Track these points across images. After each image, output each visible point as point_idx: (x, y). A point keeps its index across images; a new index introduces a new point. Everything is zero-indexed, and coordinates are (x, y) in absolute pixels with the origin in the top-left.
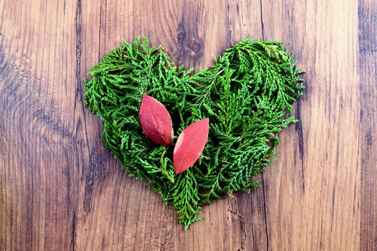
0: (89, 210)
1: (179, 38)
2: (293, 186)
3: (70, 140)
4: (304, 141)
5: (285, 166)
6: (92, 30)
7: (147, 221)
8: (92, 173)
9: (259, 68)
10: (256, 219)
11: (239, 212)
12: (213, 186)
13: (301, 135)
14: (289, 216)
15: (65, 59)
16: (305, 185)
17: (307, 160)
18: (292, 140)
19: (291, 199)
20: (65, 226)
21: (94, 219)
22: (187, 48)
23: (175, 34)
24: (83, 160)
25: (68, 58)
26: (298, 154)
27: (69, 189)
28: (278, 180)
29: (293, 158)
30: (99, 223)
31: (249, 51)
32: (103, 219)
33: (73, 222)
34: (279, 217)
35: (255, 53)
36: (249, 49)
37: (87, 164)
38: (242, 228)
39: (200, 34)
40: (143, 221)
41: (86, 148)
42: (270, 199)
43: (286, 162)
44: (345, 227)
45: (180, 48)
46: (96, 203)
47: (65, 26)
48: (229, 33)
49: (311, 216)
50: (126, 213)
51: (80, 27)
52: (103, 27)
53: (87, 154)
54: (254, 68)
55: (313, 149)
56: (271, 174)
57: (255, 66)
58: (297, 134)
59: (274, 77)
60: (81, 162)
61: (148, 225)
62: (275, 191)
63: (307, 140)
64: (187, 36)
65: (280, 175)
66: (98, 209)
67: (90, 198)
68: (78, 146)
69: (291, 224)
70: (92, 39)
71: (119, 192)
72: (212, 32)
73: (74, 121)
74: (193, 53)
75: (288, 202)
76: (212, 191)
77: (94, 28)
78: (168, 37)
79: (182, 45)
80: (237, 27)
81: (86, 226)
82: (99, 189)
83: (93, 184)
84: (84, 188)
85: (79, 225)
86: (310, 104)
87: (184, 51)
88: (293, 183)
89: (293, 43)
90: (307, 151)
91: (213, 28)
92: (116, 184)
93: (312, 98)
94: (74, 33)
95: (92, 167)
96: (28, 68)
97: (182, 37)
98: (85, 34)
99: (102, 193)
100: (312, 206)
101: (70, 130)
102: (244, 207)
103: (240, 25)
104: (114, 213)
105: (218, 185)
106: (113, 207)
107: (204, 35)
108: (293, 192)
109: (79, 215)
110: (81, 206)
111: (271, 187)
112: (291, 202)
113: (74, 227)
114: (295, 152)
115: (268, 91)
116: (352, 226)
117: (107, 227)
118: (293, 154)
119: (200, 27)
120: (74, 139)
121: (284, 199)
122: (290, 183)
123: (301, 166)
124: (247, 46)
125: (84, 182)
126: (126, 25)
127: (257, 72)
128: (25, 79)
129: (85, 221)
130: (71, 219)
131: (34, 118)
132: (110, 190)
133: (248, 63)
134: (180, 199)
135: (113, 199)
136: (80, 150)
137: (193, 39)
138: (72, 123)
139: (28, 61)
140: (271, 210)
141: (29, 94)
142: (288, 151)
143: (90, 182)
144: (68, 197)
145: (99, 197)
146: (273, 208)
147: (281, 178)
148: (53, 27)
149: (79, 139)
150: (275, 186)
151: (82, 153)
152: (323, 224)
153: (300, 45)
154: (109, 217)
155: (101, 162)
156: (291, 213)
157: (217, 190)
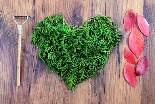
0: (36, 83)
1: (73, 16)
2: (115, 75)
3: (29, 55)
4: (120, 58)
5: (112, 67)
6: (39, 12)
7: (58, 88)
8: (37, 68)
9: (102, 27)
10: (101, 88)
11: (94, 85)
12: (82, 75)
13: (119, 56)
14: (114, 87)
15: (28, 23)
16: (120, 75)
17: (121, 65)
18: (115, 57)
19: (114, 80)
20: (26, 89)
21: (37, 86)
22: (76, 21)
23: (72, 15)
24: (34, 63)
25: (29, 23)
26: (118, 63)
27: (28, 75)
28: (110, 73)
29: (116, 64)
30: (39, 88)
31: (98, 20)
32: (41, 86)
33: (29, 87)
34: (110, 87)
35: (101, 21)
36: (98, 19)
37: (36, 65)
38: (95, 91)
39: (81, 15)
40: (57, 87)
41: (36, 58)
42: (106, 80)
43: (113, 65)
44: (135, 92)
45: (73, 20)
46: (39, 80)
47: (28, 10)
48: (93, 15)
49: (122, 87)
50: (50, 84)
51: (34, 11)
52: (43, 11)
53: (36, 61)
54: (100, 27)
55: (123, 61)
56: (107, 70)
57: (100, 26)
58: (117, 55)
59: (107, 31)
60: (33, 64)
61: (59, 89)
62: (108, 77)
63: (121, 57)
64: (76, 16)
65: (110, 71)
66: (39, 82)
67: (36, 78)
68: (33, 57)
69: (114, 90)
70: (39, 15)
71: (48, 76)
72: (86, 14)
73: (31, 48)
74: (78, 23)
75: (113, 81)
76: (82, 77)
77: (40, 11)
78: (69, 16)
79: (74, 19)
80: (96, 13)
81: (34, 89)
82: (40, 75)
83: (38, 73)
84: (34, 74)
85: (32, 89)
86: (123, 44)
87: (75, 21)
88: (115, 74)
89: (117, 19)
90: (121, 62)
91: (86, 13)
92: (47, 73)
93: (124, 41)
94: (32, 13)
95: (38, 66)
96: (13, 26)
97: (74, 16)
98: (36, 14)
99: (41, 76)
100: (123, 83)
101: (29, 51)
102: (96, 83)
103: (97, 12)
104: (46, 84)
105: (84, 74)
106: (45, 82)
107: (83, 15)
108: (115, 78)
109: (32, 85)
110: (33, 81)
111: (107, 75)
112: (114, 81)
113: (29, 89)
114: (117, 62)
115: (105, 36)
116: (138, 92)
117: (43, 89)
118: (116, 63)
119: (81, 12)
120: (31, 55)
121: (112, 80)
122: (114, 74)
123: (119, 68)
124: (98, 18)
125: (34, 72)
126: (53, 10)
127: (101, 29)
128: (12, 30)
129: (34, 87)
130: (29, 86)
131: (15, 46)
132: (44, 75)
133: (98, 25)
134: (69, 80)
135: (46, 78)
136: (33, 59)
137: (79, 17)
138: (30, 48)
139: (13, 23)
140: (106, 84)
141: (13, 36)
142: (114, 61)
143: (37, 72)
144: (28, 78)
145: (40, 78)
146: (107, 84)
147: (111, 72)
148: (24, 10)
149: (33, 55)
150: (108, 75)
151: (34, 60)
152: (127, 90)
153: (120, 20)
154: (43, 86)
155: (41, 64)
156: (114, 86)
157: (84, 76)
